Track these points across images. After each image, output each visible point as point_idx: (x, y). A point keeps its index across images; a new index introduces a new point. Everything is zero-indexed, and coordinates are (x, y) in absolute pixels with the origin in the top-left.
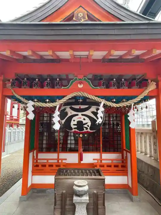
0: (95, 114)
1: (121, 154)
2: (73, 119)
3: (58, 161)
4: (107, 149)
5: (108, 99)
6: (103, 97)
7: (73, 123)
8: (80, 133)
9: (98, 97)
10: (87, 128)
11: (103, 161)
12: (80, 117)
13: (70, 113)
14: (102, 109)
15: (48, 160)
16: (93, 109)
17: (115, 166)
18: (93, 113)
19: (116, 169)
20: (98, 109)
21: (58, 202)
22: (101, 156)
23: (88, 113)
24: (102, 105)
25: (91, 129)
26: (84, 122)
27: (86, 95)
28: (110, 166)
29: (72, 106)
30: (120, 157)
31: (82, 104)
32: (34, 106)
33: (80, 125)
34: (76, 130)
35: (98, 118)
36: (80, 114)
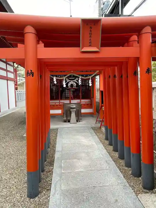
0: (78, 81)
1: (90, 100)
2: (69, 83)
3: (60, 104)
4: (84, 98)
5: (82, 76)
6: (80, 75)
7: (69, 85)
8: (71, 89)
9: (79, 75)
10: (74, 87)
11: (82, 103)
12: (72, 82)
13: (68, 81)
14: (80, 80)
15: (55, 103)
16: (77, 79)
17: (87, 105)
18: (77, 80)
19: (88, 106)
20: (79, 79)
21: (65, 113)
22: (81, 101)
23: (75, 81)
24: (80, 78)
25: (76, 87)
26: (74, 84)
27: (74, 74)
28: (85, 105)
29: (69, 78)
30: (90, 101)
31: (73, 77)
32: (56, 79)
33: (72, 85)
34: (70, 88)
35: (79, 83)
36: (72, 81)
